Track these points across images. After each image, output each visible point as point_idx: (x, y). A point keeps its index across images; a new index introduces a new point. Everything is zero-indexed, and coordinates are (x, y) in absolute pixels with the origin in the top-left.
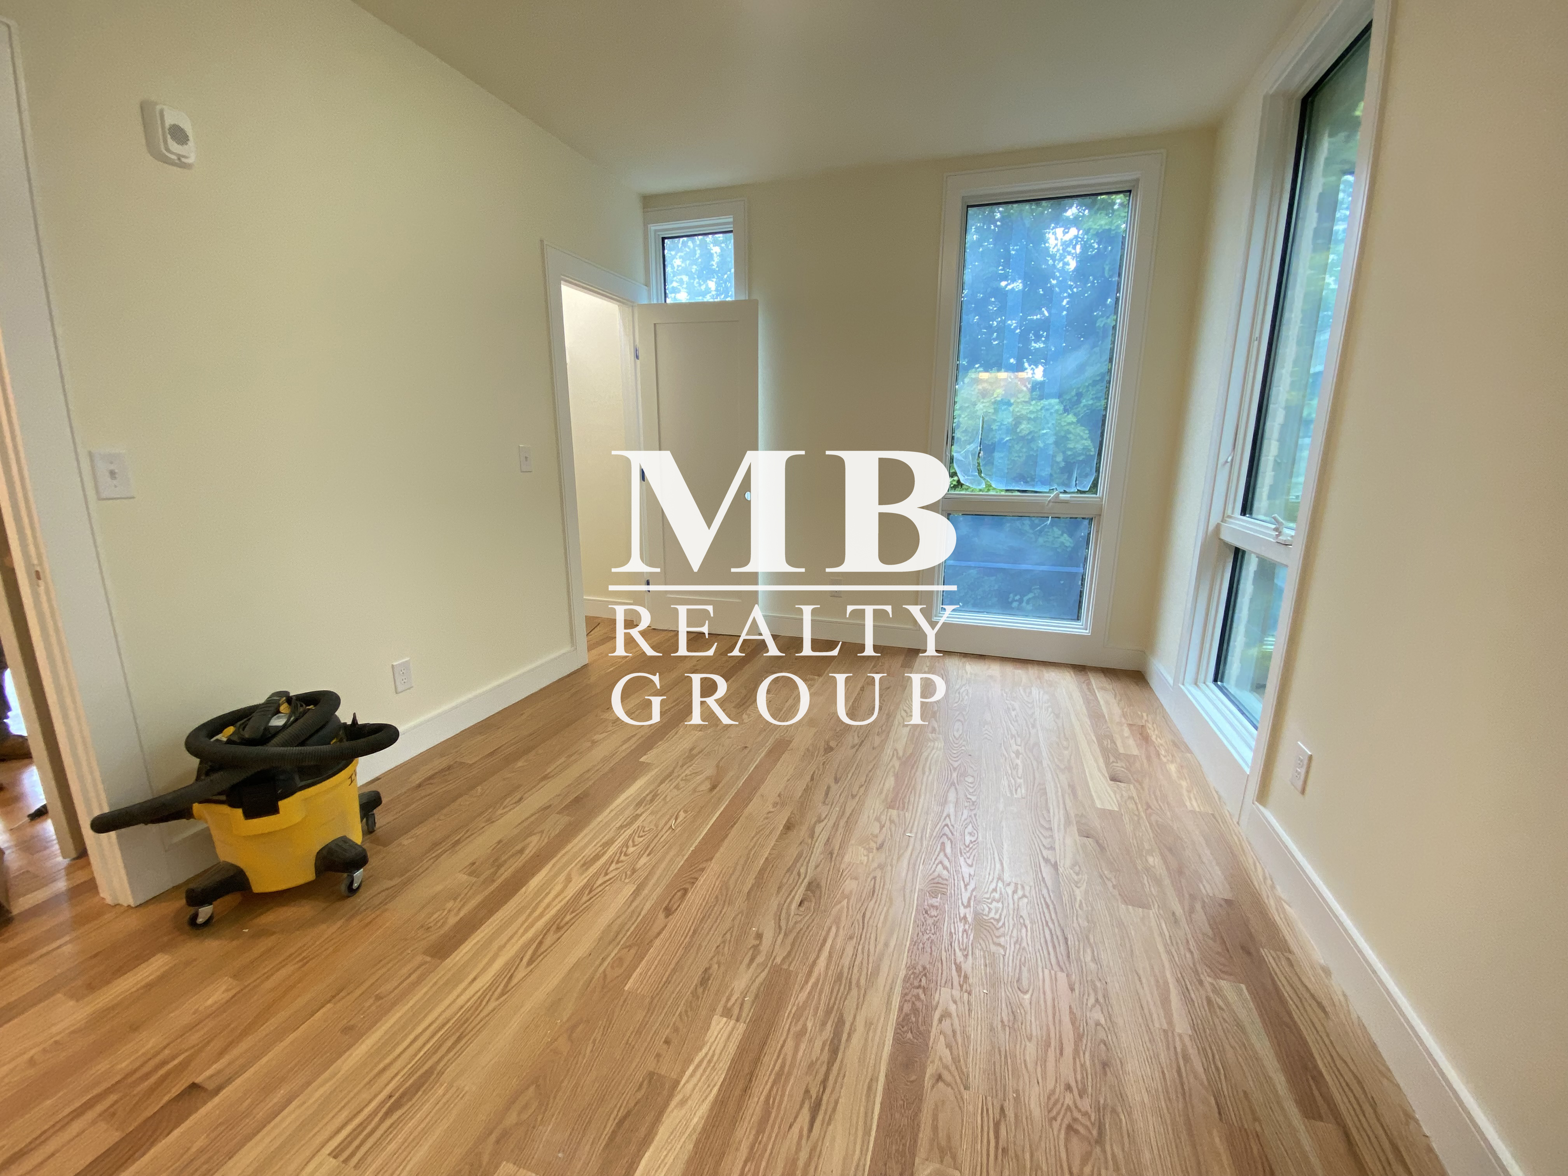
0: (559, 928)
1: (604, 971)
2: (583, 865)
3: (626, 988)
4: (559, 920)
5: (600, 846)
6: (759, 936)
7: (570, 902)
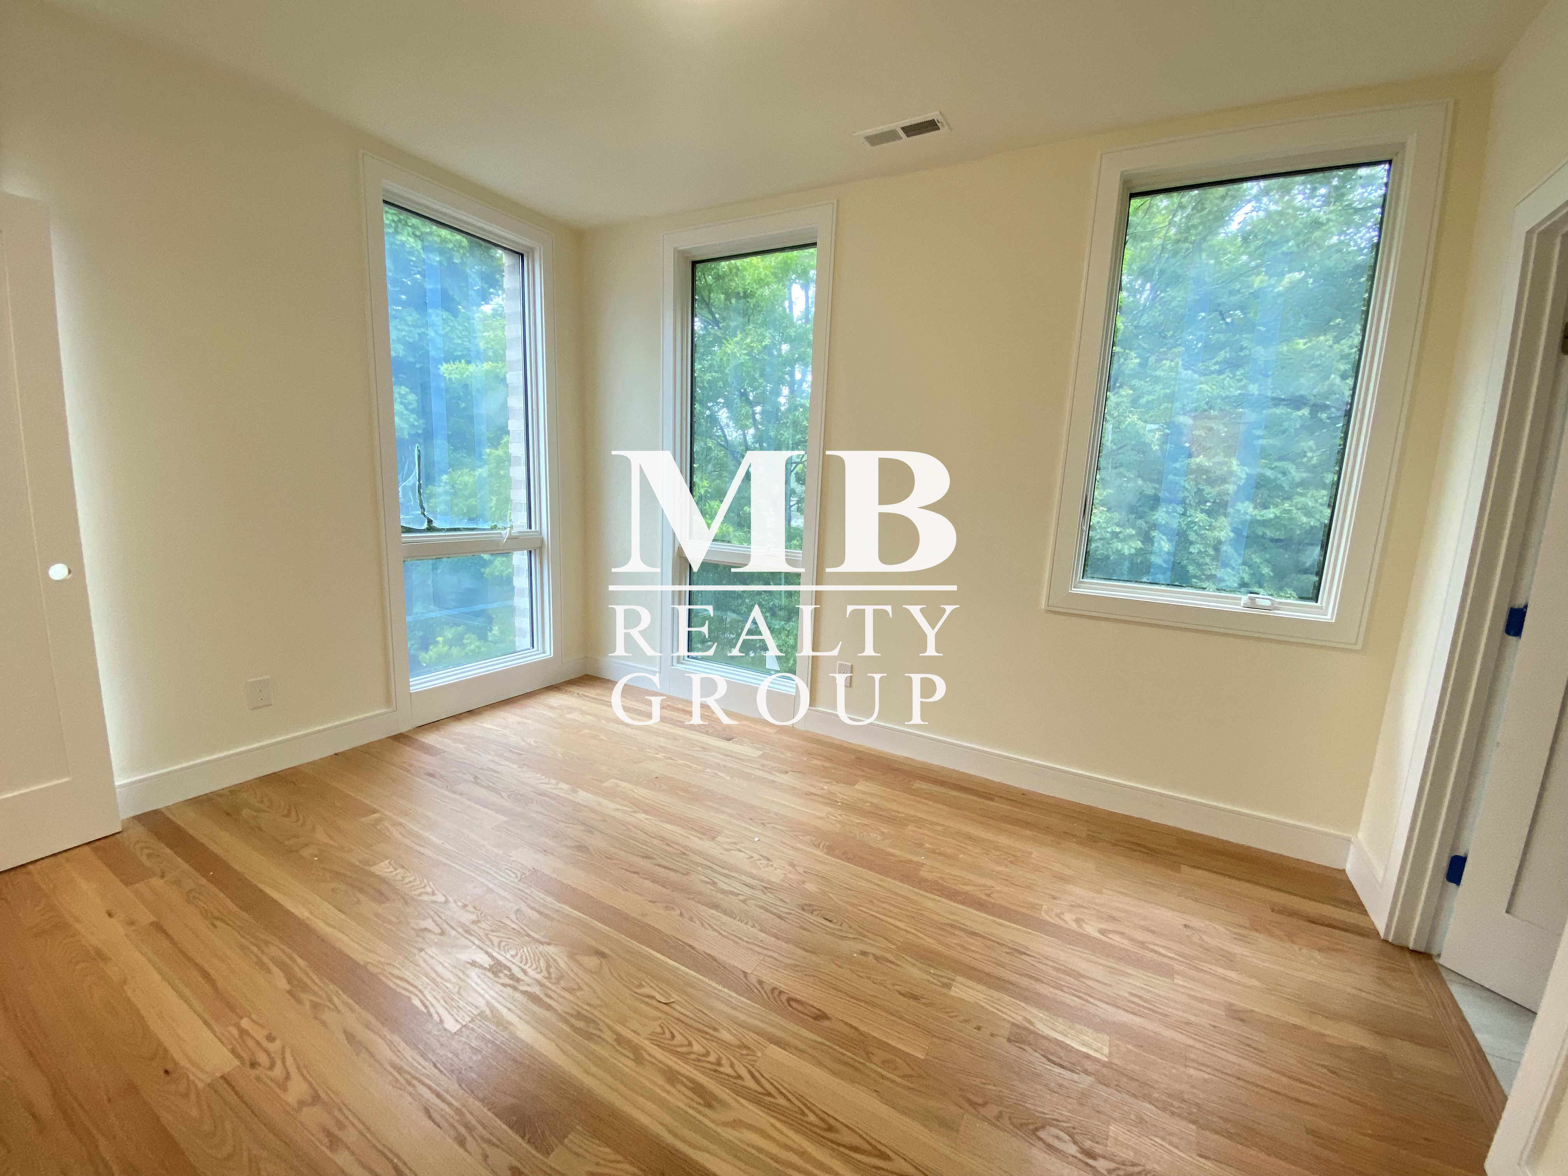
0: (830, 1129)
1: (899, 1076)
2: (709, 1106)
3: (922, 1057)
4: (818, 1131)
5: (674, 1086)
6: (864, 953)
7: (783, 1118)
